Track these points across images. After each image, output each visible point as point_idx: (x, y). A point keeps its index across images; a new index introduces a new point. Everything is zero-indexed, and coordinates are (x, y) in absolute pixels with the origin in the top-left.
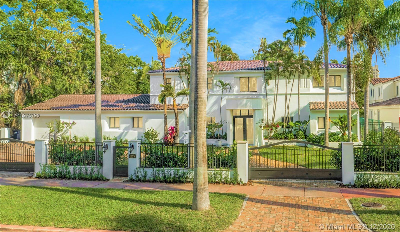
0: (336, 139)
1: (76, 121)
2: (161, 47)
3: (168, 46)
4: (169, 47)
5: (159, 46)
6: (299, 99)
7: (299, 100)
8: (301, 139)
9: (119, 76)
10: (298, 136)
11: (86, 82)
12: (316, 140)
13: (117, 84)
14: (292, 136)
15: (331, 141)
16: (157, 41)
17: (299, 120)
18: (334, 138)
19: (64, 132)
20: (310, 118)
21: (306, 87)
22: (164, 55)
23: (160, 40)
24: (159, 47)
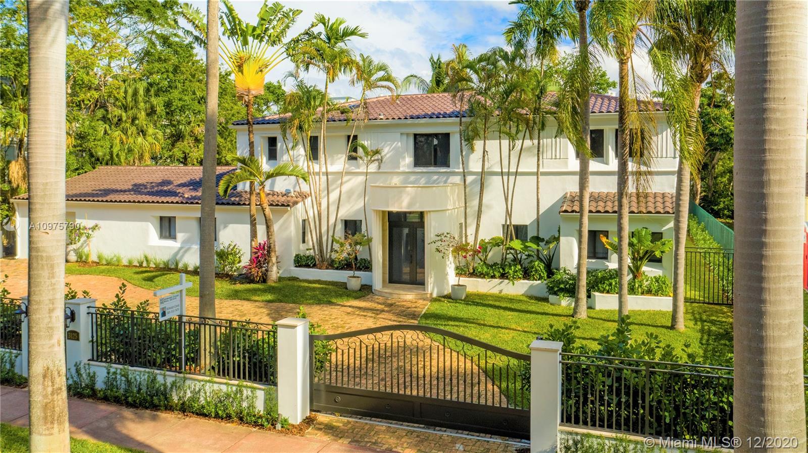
0: (615, 286)
1: (101, 223)
2: (242, 73)
3: (259, 70)
4: (261, 71)
5: (239, 71)
6: (537, 185)
7: (538, 188)
8: (539, 280)
9: (225, 124)
10: (532, 272)
11: (156, 139)
12: (568, 286)
13: (222, 140)
14: (516, 271)
15: (604, 289)
16: (235, 61)
17: (538, 234)
18: (611, 284)
19: (82, 244)
20: (559, 231)
21: (558, 157)
22: (249, 89)
23: (240, 58)
24: (240, 73)
